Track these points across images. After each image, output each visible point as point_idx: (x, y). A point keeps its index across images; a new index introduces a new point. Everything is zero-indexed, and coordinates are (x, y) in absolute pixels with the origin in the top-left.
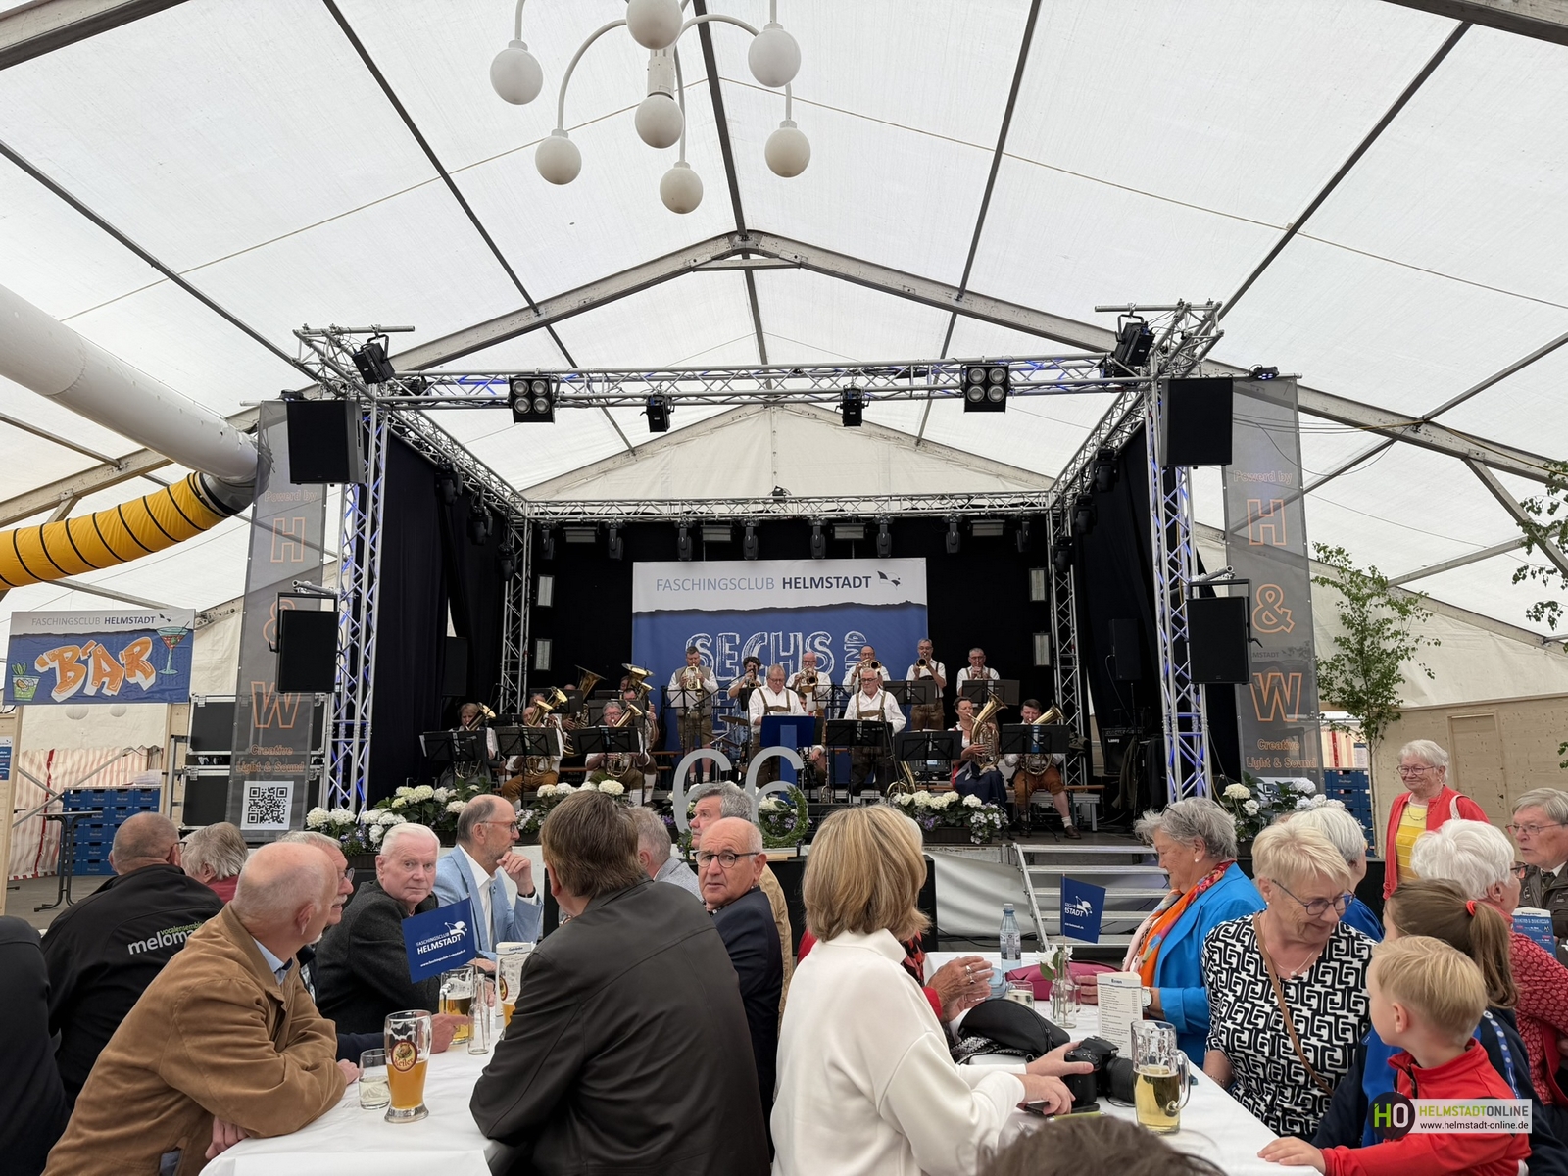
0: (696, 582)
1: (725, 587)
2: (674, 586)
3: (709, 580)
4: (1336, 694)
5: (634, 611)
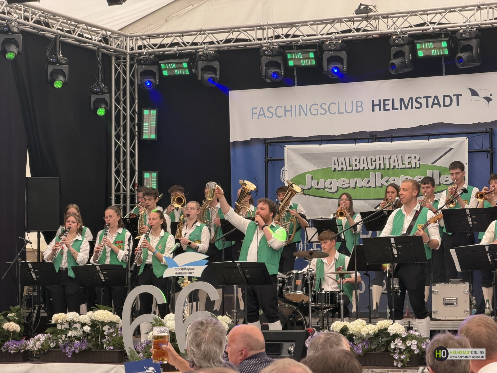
0: (288, 108)
1: (315, 112)
2: (268, 114)
3: (300, 106)
5: (232, 140)
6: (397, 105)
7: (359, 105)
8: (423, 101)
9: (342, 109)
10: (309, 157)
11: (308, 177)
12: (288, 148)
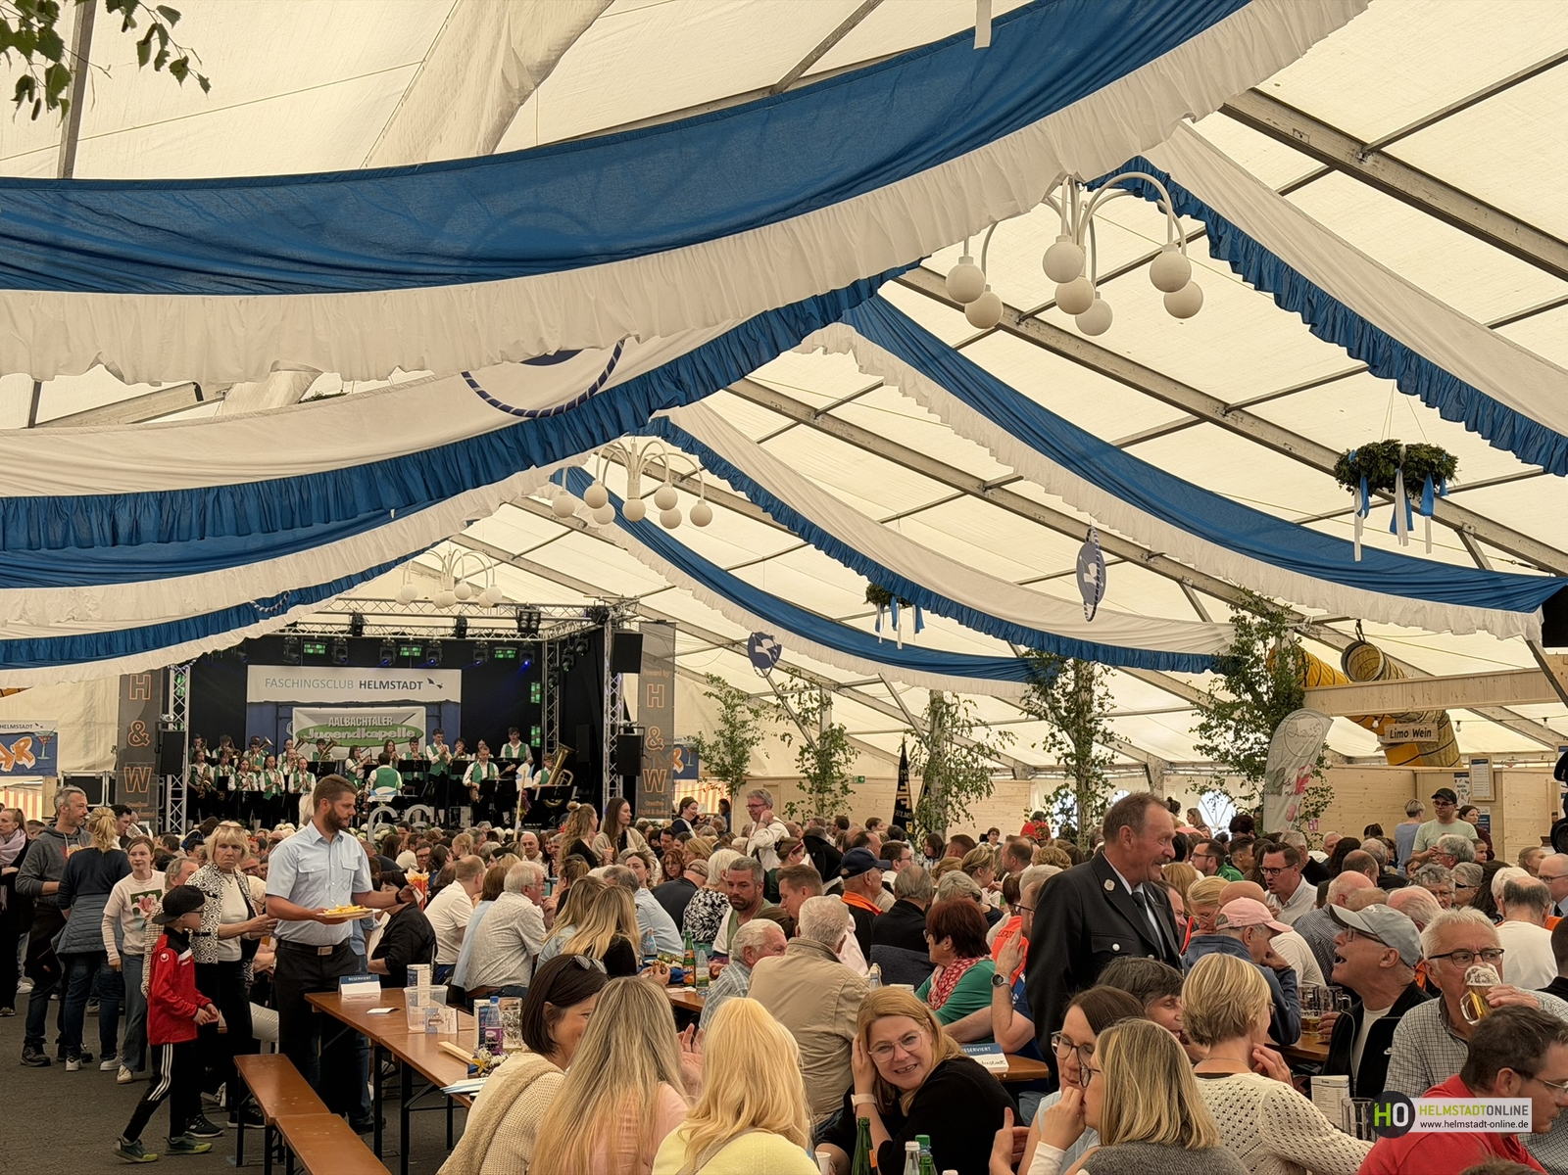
0: (295, 681)
1: (316, 687)
2: (278, 685)
3: (305, 680)
4: (713, 766)
5: (249, 701)
6: (378, 686)
7: (350, 684)
8: (396, 684)
9: (337, 685)
10: (311, 716)
11: (311, 731)
12: (295, 709)
